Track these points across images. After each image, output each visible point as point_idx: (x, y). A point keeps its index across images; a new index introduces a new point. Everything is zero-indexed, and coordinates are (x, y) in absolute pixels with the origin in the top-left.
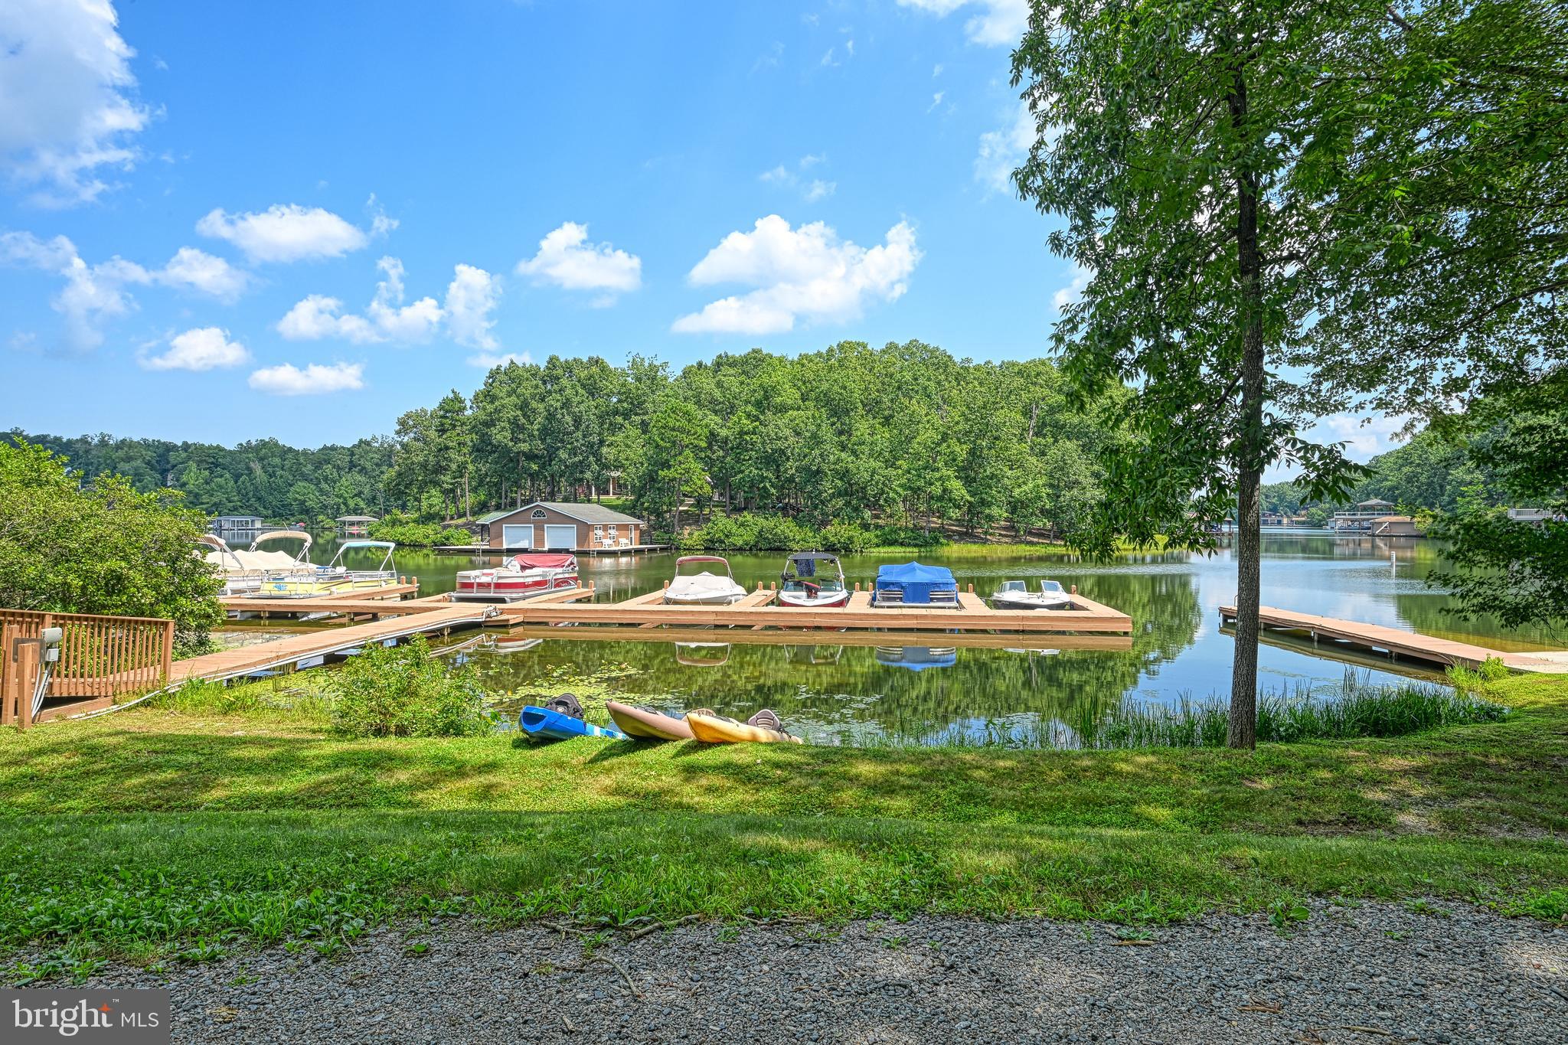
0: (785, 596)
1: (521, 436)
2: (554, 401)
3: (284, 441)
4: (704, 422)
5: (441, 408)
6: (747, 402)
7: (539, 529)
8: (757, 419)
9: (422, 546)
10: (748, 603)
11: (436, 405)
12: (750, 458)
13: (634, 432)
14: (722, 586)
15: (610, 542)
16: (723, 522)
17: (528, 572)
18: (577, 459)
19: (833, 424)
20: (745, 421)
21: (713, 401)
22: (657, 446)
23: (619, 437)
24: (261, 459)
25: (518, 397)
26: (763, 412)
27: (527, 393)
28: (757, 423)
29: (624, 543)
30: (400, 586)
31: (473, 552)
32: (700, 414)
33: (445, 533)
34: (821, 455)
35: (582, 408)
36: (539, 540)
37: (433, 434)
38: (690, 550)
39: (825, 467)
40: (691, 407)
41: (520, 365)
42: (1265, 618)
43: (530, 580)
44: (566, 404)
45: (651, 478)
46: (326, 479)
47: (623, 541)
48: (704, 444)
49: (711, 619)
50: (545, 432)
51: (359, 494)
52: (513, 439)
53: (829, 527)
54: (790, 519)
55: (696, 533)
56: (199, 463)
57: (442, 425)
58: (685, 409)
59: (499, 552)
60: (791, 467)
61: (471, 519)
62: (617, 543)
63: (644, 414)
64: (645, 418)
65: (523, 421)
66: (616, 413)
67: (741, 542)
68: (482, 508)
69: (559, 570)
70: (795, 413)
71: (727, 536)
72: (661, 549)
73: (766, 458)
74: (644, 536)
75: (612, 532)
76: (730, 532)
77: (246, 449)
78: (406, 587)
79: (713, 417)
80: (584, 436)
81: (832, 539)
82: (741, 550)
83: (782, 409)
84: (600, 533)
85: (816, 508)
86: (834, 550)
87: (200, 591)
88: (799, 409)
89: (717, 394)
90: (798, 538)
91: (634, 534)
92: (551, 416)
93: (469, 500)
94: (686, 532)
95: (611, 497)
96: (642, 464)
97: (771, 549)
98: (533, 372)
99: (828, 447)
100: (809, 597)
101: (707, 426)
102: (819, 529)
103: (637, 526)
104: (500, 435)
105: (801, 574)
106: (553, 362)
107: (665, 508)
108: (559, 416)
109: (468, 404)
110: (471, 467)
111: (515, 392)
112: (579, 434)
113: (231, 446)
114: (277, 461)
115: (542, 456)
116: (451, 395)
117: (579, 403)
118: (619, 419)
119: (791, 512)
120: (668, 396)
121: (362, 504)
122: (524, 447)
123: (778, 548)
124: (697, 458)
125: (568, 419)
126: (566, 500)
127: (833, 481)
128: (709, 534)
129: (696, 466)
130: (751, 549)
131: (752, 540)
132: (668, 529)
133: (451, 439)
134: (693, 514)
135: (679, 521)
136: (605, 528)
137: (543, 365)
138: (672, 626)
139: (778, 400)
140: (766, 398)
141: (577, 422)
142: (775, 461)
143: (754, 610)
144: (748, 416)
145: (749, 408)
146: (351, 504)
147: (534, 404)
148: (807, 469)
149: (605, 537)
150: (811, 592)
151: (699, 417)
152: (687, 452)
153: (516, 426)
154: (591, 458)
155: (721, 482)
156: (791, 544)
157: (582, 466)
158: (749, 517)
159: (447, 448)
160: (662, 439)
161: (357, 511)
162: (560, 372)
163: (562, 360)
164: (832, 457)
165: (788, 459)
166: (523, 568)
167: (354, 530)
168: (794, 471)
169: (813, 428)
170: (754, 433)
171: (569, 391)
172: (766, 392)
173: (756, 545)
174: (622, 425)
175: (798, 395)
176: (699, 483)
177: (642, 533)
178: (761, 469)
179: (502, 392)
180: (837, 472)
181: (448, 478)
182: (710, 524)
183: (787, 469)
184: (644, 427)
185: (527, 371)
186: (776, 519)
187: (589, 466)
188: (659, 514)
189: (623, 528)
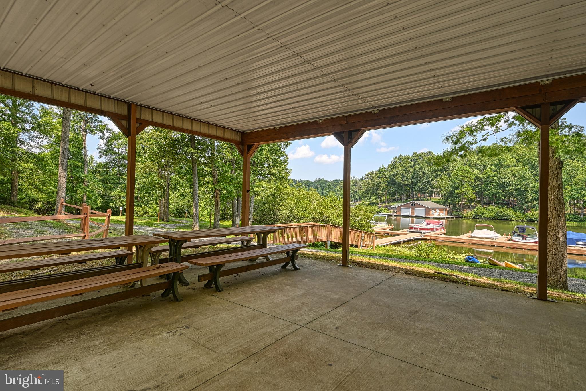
0: (514, 238)
1: (404, 179)
2: (417, 168)
3: (326, 179)
4: (474, 173)
5: (379, 171)
6: (491, 165)
7: (413, 209)
8: (495, 171)
11: (377, 170)
12: (493, 185)
13: (445, 177)
14: (492, 234)
15: (437, 214)
16: (480, 209)
17: (429, 226)
18: (424, 186)
19: (532, 172)
20: (490, 172)
21: (476, 165)
22: (454, 182)
23: (439, 179)
24: (320, 184)
25: (404, 167)
26: (499, 169)
27: (407, 165)
28: (496, 173)
29: (442, 215)
32: (471, 170)
33: (380, 209)
34: (526, 185)
35: (426, 169)
36: (413, 213)
37: (376, 179)
38: (467, 218)
39: (527, 189)
40: (468, 167)
41: (403, 156)
44: (421, 168)
45: (451, 193)
46: (338, 190)
47: (441, 214)
48: (473, 181)
50: (412, 178)
52: (403, 180)
53: (529, 212)
54: (511, 208)
55: (469, 212)
57: (379, 176)
58: (465, 169)
59: (400, 216)
60: (511, 189)
61: (387, 204)
62: (439, 215)
63: (449, 170)
64: (449, 172)
65: (405, 174)
67: (488, 216)
68: (392, 201)
69: (438, 225)
70: (513, 168)
71: (482, 214)
72: (456, 217)
73: (500, 185)
74: (449, 212)
75: (438, 211)
76: (484, 212)
77: (316, 181)
78: (390, 227)
79: (477, 171)
80: (427, 179)
81: (531, 217)
82: (488, 219)
83: (507, 167)
84: (434, 211)
85: (523, 204)
86: (532, 221)
88: (515, 166)
89: (478, 162)
90: (514, 216)
91: (445, 212)
92: (415, 173)
94: (465, 212)
95: (433, 198)
96: (448, 188)
97: (501, 219)
98: (408, 158)
99: (529, 181)
100: (523, 239)
101: (474, 175)
102: (524, 213)
103: (446, 209)
105: (520, 232)
106: (415, 154)
107: (457, 203)
108: (418, 173)
109: (387, 169)
110: (387, 188)
111: (402, 165)
112: (425, 178)
113: (312, 181)
114: (324, 185)
115: (412, 185)
116: (382, 167)
117: (425, 168)
118: (439, 173)
119: (510, 205)
120: (458, 164)
122: (406, 182)
123: (506, 219)
124: (470, 186)
125: (421, 173)
126: (421, 200)
127: (532, 194)
128: (475, 213)
129: (469, 189)
130: (493, 219)
131: (493, 216)
132: (458, 210)
133: (382, 180)
134: (467, 205)
135: (462, 207)
136: (435, 210)
137: (411, 155)
138: (473, 244)
139: (506, 163)
140: (500, 163)
141: (424, 174)
142: (504, 186)
144: (492, 169)
145: (492, 167)
147: (409, 169)
148: (519, 190)
149: (435, 213)
150: (524, 238)
151: (471, 171)
152: (466, 184)
153: (403, 176)
154: (429, 186)
155: (479, 194)
156: (511, 218)
157: (425, 188)
158: (492, 207)
159: (380, 183)
160: (456, 180)
162: (417, 157)
163: (418, 153)
164: (531, 185)
165: (510, 186)
166: (427, 224)
168: (512, 190)
169: (522, 174)
170: (495, 176)
171: (421, 164)
172: (499, 161)
173: (495, 218)
174: (440, 175)
175: (514, 160)
176: (471, 195)
177: (448, 211)
178: (497, 190)
179: (398, 165)
180: (534, 191)
181: (380, 192)
182: (475, 209)
183: (510, 189)
184: (449, 175)
185: (406, 158)
186: (504, 208)
187: (428, 188)
188: (454, 205)
189: (441, 210)
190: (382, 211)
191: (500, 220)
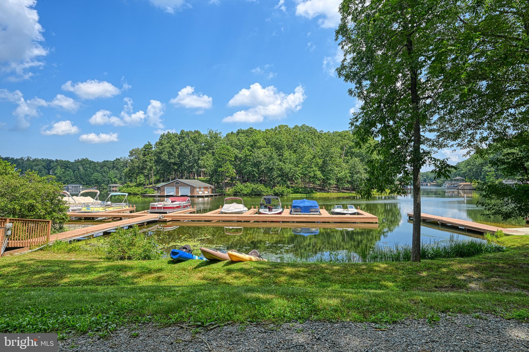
0: (261, 211)
1: (171, 157)
2: (183, 145)
3: (91, 159)
4: (233, 152)
5: (144, 148)
6: (248, 145)
7: (177, 188)
8: (251, 151)
9: (137, 194)
10: (249, 213)
11: (142, 147)
12: (249, 164)
13: (209, 156)
14: (240, 207)
15: (202, 193)
16: (240, 186)
17: (174, 203)
18: (190, 165)
19: (277, 152)
20: (247, 152)
21: (237, 145)
22: (218, 160)
23: (205, 157)
24: (83, 165)
25: (170, 144)
26: (253, 149)
27: (174, 143)
29: (206, 193)
30: (130, 208)
31: (154, 196)
32: (232, 149)
33: (145, 190)
34: (273, 163)
35: (192, 147)
36: (177, 192)
37: (141, 156)
38: (229, 195)
39: (274, 167)
40: (229, 147)
41: (171, 133)
42: (423, 217)
43: (175, 206)
44: (187, 146)
45: (215, 171)
46: (105, 172)
47: (206, 192)
48: (233, 160)
49: (236, 219)
50: (179, 156)
51: (116, 177)
52: (169, 158)
53: (276, 187)
54: (263, 184)
55: (231, 190)
56: (61, 166)
57: (145, 153)
58: (227, 148)
59: (163, 196)
60: (263, 167)
61: (154, 185)
62: (204, 193)
63: (213, 149)
64: (213, 151)
65: (172, 152)
66: (204, 149)
67: (246, 193)
68: (158, 181)
69: (185, 202)
70: (264, 149)
71: (241, 191)
72: (219, 195)
73: (254, 164)
74: (213, 191)
75: (202, 189)
77: (77, 162)
78: (131, 208)
79: (236, 150)
80: (193, 157)
81: (277, 191)
82: (246, 195)
83: (260, 148)
84: (198, 190)
85: (271, 181)
86: (278, 195)
87: (61, 210)
88: (265, 147)
89: (238, 143)
90: (265, 191)
91: (210, 190)
92: (182, 150)
93: (153, 179)
94: (227, 189)
95: (202, 177)
96: (212, 166)
98: (176, 135)
99: (275, 160)
100: (269, 211)
102: (272, 188)
103: (211, 187)
104: (164, 157)
105: (267, 203)
106: (182, 132)
107: (220, 181)
108: (185, 150)
109: (153, 146)
110: (154, 168)
111: (169, 142)
112: (191, 156)
113: (72, 161)
114: (88, 165)
115: (179, 164)
116: (148, 143)
117: (191, 146)
118: (205, 151)
119: (263, 182)
120: (221, 143)
121: (117, 180)
122: (172, 161)
123: (258, 194)
124: (231, 164)
125: (188, 151)
126: (186, 178)
127: (277, 172)
128: (235, 190)
129: (231, 167)
130: (249, 195)
131: (250, 192)
132: (221, 188)
133: (147, 158)
134: (230, 183)
135: (225, 185)
136: (200, 188)
137: (179, 133)
138: (224, 221)
139: (258, 144)
140: (254, 144)
141: (191, 152)
142: (257, 165)
143: (250, 215)
144: (248, 150)
145: (249, 147)
146: (113, 180)
147: (176, 146)
148: (268, 168)
149: (200, 191)
150: (270, 209)
152: (228, 162)
153: (170, 154)
154: (195, 164)
155: (239, 172)
156: (263, 193)
157: (192, 167)
158: (249, 184)
159: (146, 161)
160: (219, 158)
161: (115, 183)
162: (184, 135)
163: (185, 131)
164: (276, 163)
165: (262, 164)
166: (172, 202)
167: (114, 189)
169: (270, 154)
170: (250, 156)
171: (188, 142)
172: (254, 142)
173: (251, 194)
174: (206, 153)
175: (265, 143)
176: (232, 173)
177: (212, 189)
178: (253, 168)
179: (165, 142)
180: (278, 169)
181: (146, 171)
182: (235, 187)
183: (261, 168)
184: (213, 154)
185: (174, 135)
186: (258, 185)
187: (194, 167)
188: (218, 183)
189: (206, 188)
190: (147, 192)
191: (255, 195)
